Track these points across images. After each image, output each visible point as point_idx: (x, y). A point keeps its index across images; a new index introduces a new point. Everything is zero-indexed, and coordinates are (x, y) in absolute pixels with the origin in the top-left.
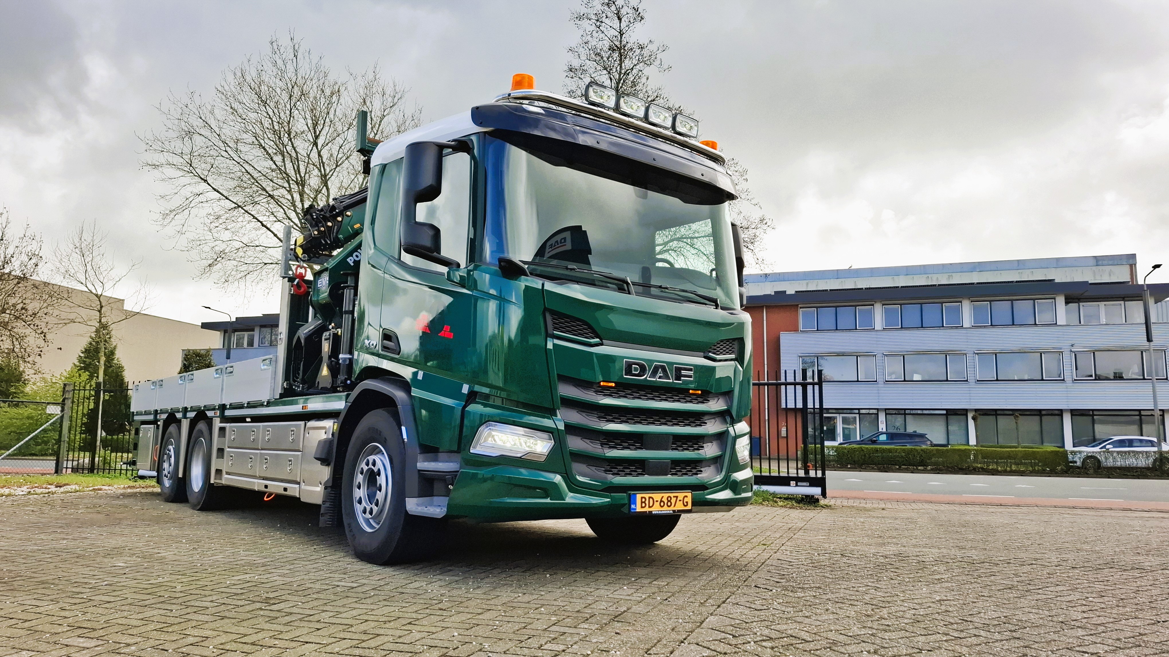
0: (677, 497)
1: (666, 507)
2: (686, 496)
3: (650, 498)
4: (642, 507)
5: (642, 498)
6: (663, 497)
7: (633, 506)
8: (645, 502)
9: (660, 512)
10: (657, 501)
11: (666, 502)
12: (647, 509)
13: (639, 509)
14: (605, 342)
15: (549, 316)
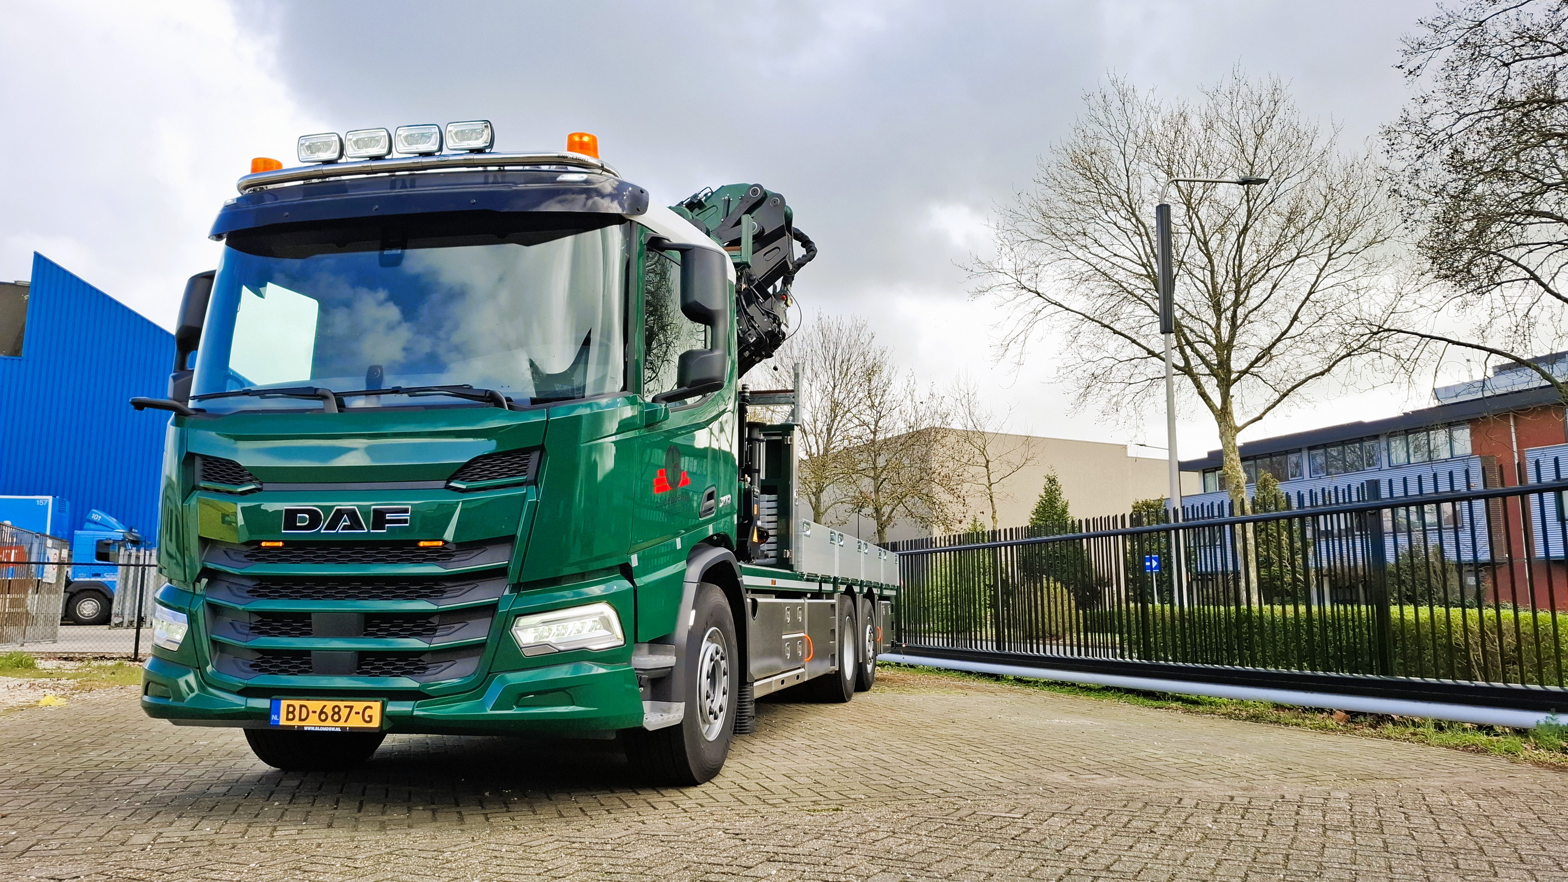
0: (351, 707)
1: (329, 722)
2: (371, 708)
3: (301, 706)
4: (288, 719)
5: (289, 706)
6: (325, 706)
7: (274, 717)
8: (293, 712)
9: (317, 729)
10: (314, 712)
11: (330, 713)
12: (296, 723)
13: (283, 722)
14: (266, 487)
15: (198, 463)
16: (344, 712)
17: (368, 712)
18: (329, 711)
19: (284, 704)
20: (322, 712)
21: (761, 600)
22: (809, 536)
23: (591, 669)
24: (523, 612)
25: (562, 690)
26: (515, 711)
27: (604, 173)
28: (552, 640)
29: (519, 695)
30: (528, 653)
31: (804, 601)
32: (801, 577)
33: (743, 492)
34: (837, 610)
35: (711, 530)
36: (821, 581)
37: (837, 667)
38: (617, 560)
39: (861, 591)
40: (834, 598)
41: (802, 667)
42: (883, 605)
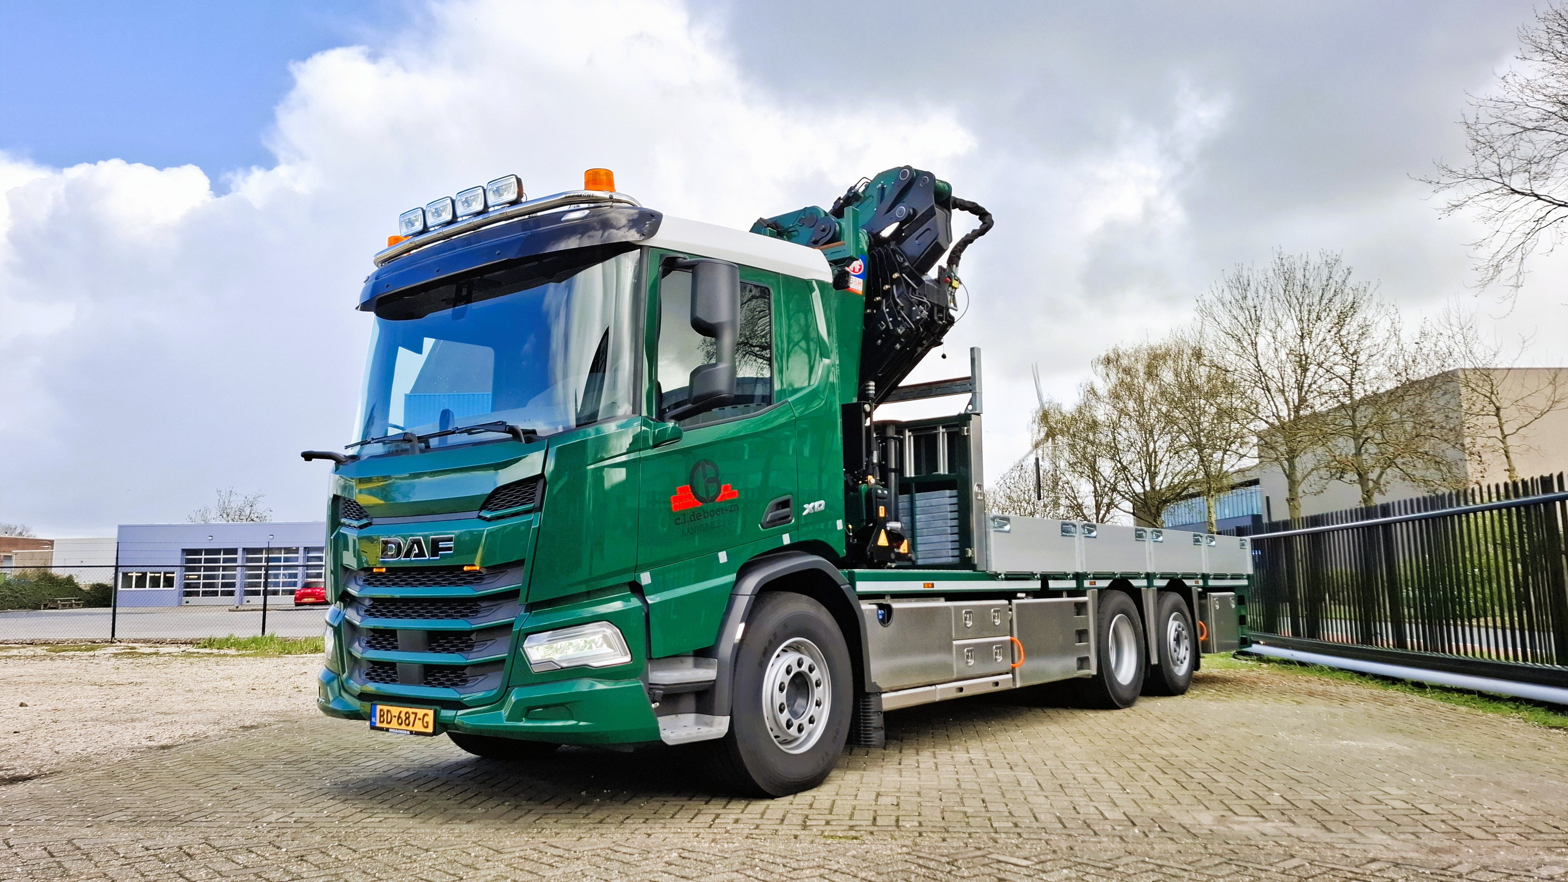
0: (416, 714)
1: (404, 726)
2: (428, 714)
3: (389, 711)
4: (380, 722)
5: (381, 710)
6: (401, 712)
7: (373, 719)
8: (383, 716)
10: (395, 717)
11: (404, 719)
12: (385, 725)
13: (378, 724)
14: (375, 521)
15: (341, 501)
16: (412, 717)
17: (426, 719)
18: (403, 715)
19: (379, 707)
20: (399, 717)
21: (896, 605)
22: (1009, 532)
23: (592, 685)
24: (534, 630)
25: (562, 705)
26: (524, 723)
27: (614, 204)
28: (556, 657)
29: (527, 710)
30: (536, 669)
31: (1006, 602)
32: (994, 577)
33: (863, 494)
34: (1090, 608)
35: (786, 540)
36: (1045, 578)
37: (1093, 671)
38: (628, 578)
39: (1150, 585)
40: (1085, 595)
41: (1007, 673)
42: (1214, 597)
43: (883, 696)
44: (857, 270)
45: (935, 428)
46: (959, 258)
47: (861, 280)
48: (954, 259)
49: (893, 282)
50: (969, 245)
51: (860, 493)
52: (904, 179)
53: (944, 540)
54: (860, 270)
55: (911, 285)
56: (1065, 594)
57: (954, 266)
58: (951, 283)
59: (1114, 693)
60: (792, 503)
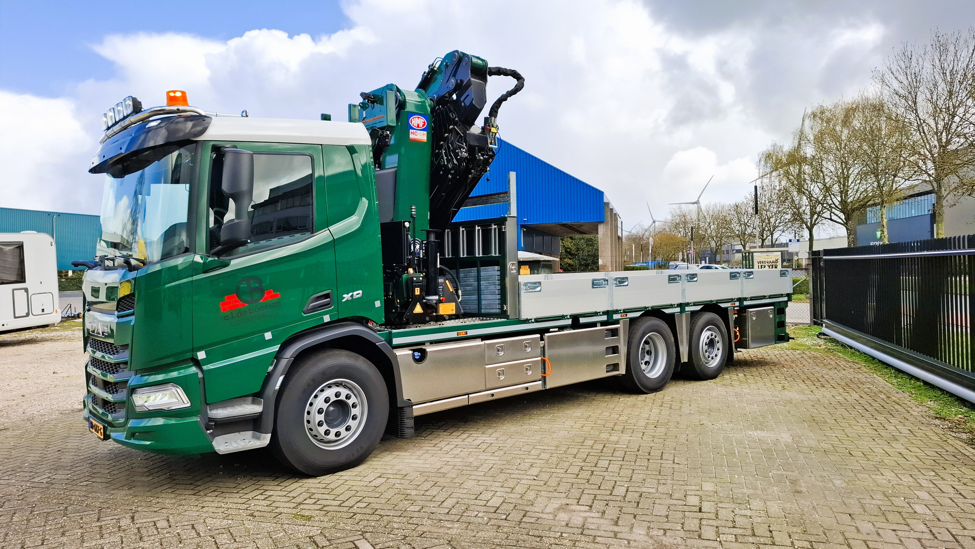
16: (97, 428)
17: (101, 431)
18: (95, 426)
21: (432, 349)
23: (165, 422)
24: (139, 386)
25: (148, 432)
26: (132, 441)
27: (182, 114)
28: (146, 403)
29: (133, 434)
30: (138, 410)
31: (538, 336)
32: (527, 321)
33: (404, 280)
34: (621, 333)
35: (327, 319)
36: (575, 318)
37: (622, 371)
38: (189, 355)
39: (682, 311)
40: (618, 324)
41: (540, 380)
42: (751, 312)
43: (414, 407)
44: (421, 125)
45: (490, 226)
46: (497, 112)
47: (425, 133)
48: (494, 111)
49: (450, 131)
50: (503, 102)
51: (402, 279)
52: (455, 60)
53: (494, 298)
54: (423, 125)
55: (459, 134)
56: (599, 325)
57: (493, 118)
58: (490, 130)
59: (641, 385)
60: (331, 295)
